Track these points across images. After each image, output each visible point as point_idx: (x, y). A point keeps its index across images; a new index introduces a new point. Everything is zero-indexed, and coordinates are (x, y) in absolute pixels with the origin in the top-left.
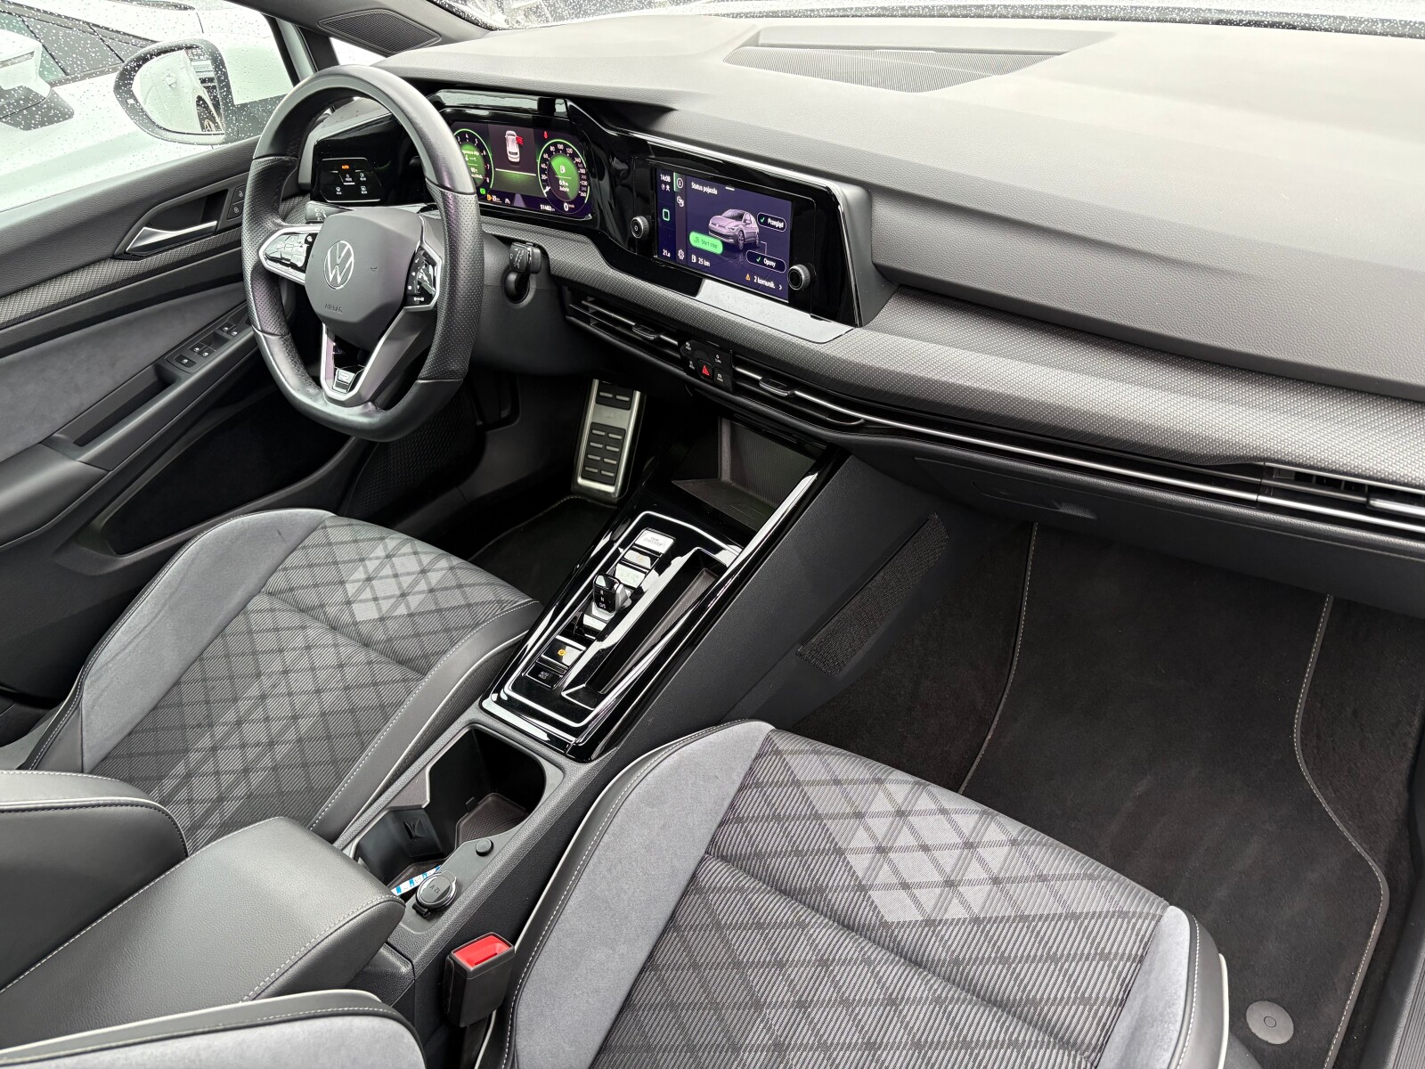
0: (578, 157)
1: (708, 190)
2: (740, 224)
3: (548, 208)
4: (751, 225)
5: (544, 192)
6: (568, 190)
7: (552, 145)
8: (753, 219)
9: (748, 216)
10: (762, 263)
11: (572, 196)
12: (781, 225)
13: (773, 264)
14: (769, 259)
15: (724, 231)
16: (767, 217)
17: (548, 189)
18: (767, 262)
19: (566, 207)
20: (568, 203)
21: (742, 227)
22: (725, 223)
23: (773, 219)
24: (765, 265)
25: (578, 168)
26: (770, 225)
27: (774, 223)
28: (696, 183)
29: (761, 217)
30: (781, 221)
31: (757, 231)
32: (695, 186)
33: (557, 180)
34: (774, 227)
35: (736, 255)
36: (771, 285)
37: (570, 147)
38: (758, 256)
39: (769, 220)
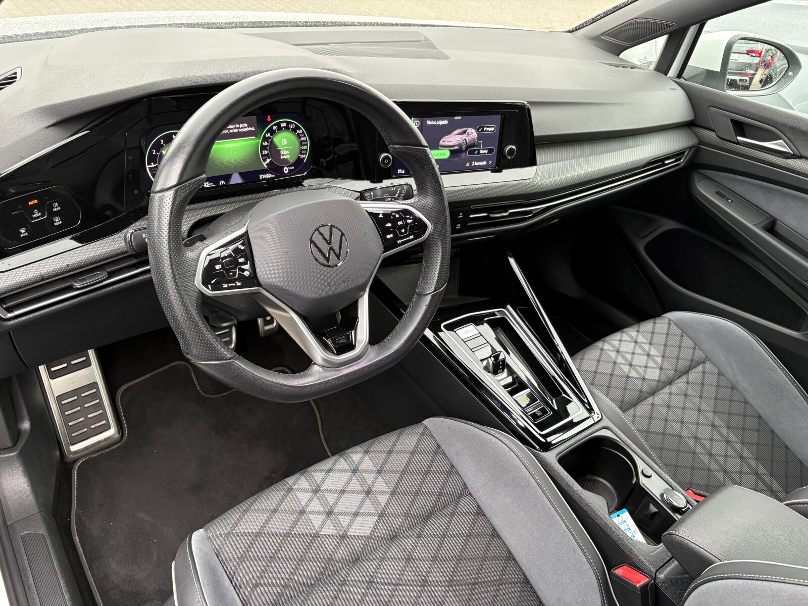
0: (299, 129)
1: (441, 123)
2: (464, 136)
3: (268, 176)
4: (472, 134)
5: (265, 164)
6: (289, 156)
7: (275, 125)
8: (474, 131)
9: (470, 130)
10: (478, 153)
11: (292, 161)
12: (492, 129)
13: (486, 151)
14: (483, 150)
15: (451, 144)
16: (483, 128)
17: (268, 161)
18: (482, 152)
19: (286, 170)
20: (287, 167)
21: (465, 137)
22: (454, 139)
23: (487, 127)
24: (481, 154)
25: (300, 138)
26: (486, 131)
27: (488, 129)
28: (431, 120)
29: (479, 128)
30: (493, 127)
31: (477, 136)
32: (429, 123)
33: (279, 151)
34: (488, 131)
35: (460, 155)
36: (484, 163)
37: (292, 123)
38: (475, 150)
39: (485, 129)
